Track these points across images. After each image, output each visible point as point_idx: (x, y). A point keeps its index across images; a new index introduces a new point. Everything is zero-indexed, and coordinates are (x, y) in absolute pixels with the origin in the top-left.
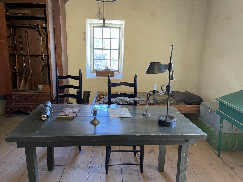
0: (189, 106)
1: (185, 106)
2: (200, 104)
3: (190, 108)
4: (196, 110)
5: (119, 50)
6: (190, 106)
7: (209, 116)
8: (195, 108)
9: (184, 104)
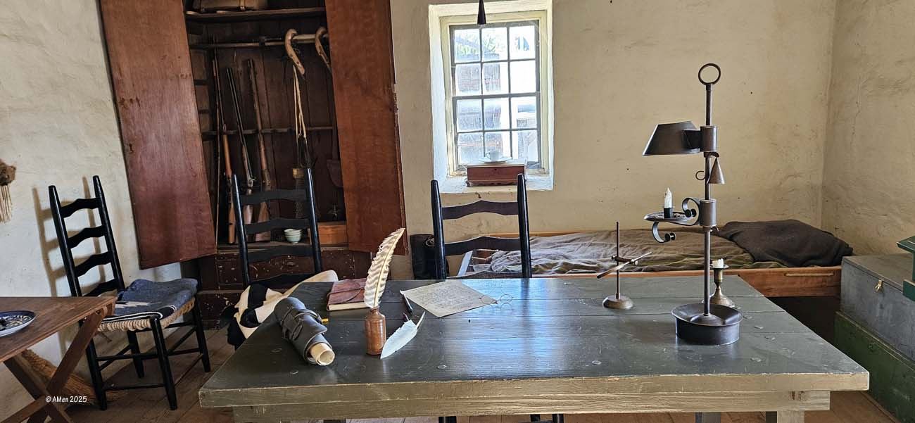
0: (799, 272)
1: (782, 272)
2: (839, 264)
3: (804, 278)
4: (824, 283)
5: (537, 94)
6: (804, 272)
7: (878, 305)
8: (820, 279)
9: (779, 267)
